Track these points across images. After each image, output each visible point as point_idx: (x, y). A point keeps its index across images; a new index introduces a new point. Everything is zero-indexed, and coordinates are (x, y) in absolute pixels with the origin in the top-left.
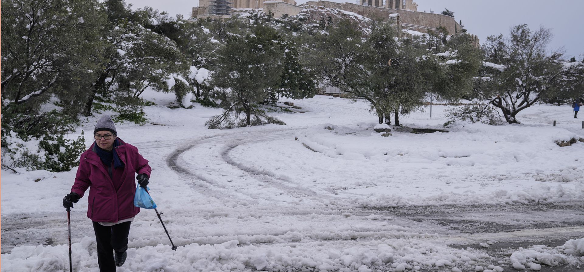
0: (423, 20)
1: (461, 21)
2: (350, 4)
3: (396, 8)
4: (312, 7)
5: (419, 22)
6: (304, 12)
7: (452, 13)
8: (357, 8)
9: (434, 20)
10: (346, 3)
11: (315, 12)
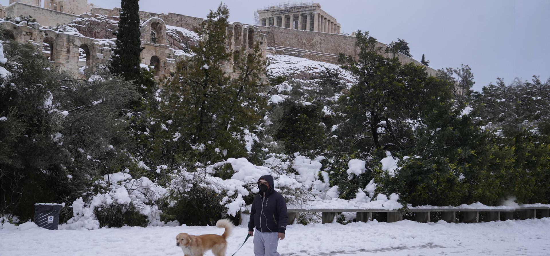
0: (320, 43)
1: (423, 55)
2: (178, 15)
3: (270, 24)
4: (96, 16)
5: (312, 46)
6: (75, 23)
7: (407, 43)
8: (191, 22)
9: (342, 44)
10: (170, 14)
11: (98, 23)
